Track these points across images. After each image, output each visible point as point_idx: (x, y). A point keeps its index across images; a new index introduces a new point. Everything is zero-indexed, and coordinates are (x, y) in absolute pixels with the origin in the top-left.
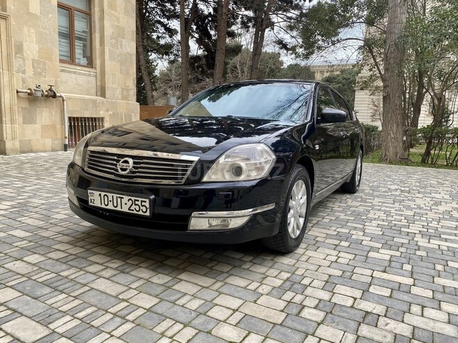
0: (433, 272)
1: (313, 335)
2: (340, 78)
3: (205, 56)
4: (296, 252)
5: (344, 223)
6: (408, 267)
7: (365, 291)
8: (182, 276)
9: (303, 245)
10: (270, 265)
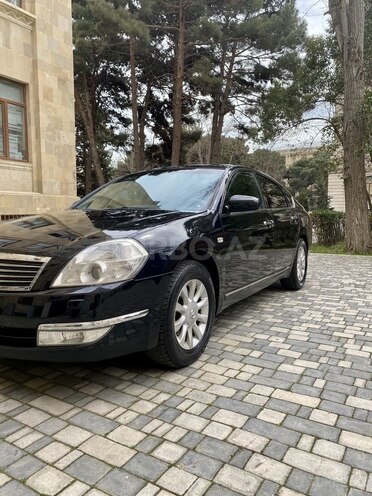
0: (349, 389)
1: (154, 483)
2: (313, 161)
3: (162, 145)
4: (192, 366)
5: (267, 327)
6: (320, 383)
7: (252, 417)
8: (36, 403)
9: (204, 357)
10: (150, 385)
